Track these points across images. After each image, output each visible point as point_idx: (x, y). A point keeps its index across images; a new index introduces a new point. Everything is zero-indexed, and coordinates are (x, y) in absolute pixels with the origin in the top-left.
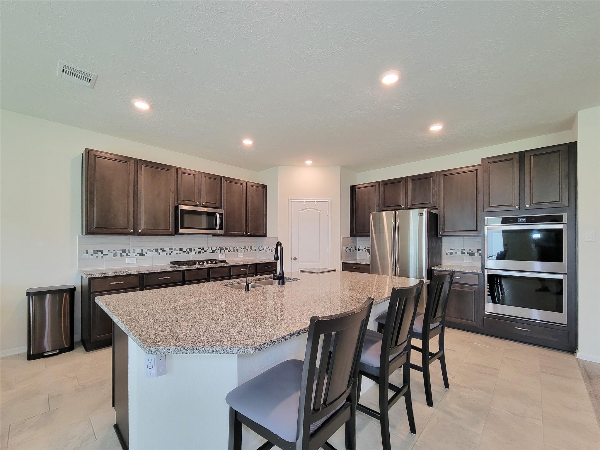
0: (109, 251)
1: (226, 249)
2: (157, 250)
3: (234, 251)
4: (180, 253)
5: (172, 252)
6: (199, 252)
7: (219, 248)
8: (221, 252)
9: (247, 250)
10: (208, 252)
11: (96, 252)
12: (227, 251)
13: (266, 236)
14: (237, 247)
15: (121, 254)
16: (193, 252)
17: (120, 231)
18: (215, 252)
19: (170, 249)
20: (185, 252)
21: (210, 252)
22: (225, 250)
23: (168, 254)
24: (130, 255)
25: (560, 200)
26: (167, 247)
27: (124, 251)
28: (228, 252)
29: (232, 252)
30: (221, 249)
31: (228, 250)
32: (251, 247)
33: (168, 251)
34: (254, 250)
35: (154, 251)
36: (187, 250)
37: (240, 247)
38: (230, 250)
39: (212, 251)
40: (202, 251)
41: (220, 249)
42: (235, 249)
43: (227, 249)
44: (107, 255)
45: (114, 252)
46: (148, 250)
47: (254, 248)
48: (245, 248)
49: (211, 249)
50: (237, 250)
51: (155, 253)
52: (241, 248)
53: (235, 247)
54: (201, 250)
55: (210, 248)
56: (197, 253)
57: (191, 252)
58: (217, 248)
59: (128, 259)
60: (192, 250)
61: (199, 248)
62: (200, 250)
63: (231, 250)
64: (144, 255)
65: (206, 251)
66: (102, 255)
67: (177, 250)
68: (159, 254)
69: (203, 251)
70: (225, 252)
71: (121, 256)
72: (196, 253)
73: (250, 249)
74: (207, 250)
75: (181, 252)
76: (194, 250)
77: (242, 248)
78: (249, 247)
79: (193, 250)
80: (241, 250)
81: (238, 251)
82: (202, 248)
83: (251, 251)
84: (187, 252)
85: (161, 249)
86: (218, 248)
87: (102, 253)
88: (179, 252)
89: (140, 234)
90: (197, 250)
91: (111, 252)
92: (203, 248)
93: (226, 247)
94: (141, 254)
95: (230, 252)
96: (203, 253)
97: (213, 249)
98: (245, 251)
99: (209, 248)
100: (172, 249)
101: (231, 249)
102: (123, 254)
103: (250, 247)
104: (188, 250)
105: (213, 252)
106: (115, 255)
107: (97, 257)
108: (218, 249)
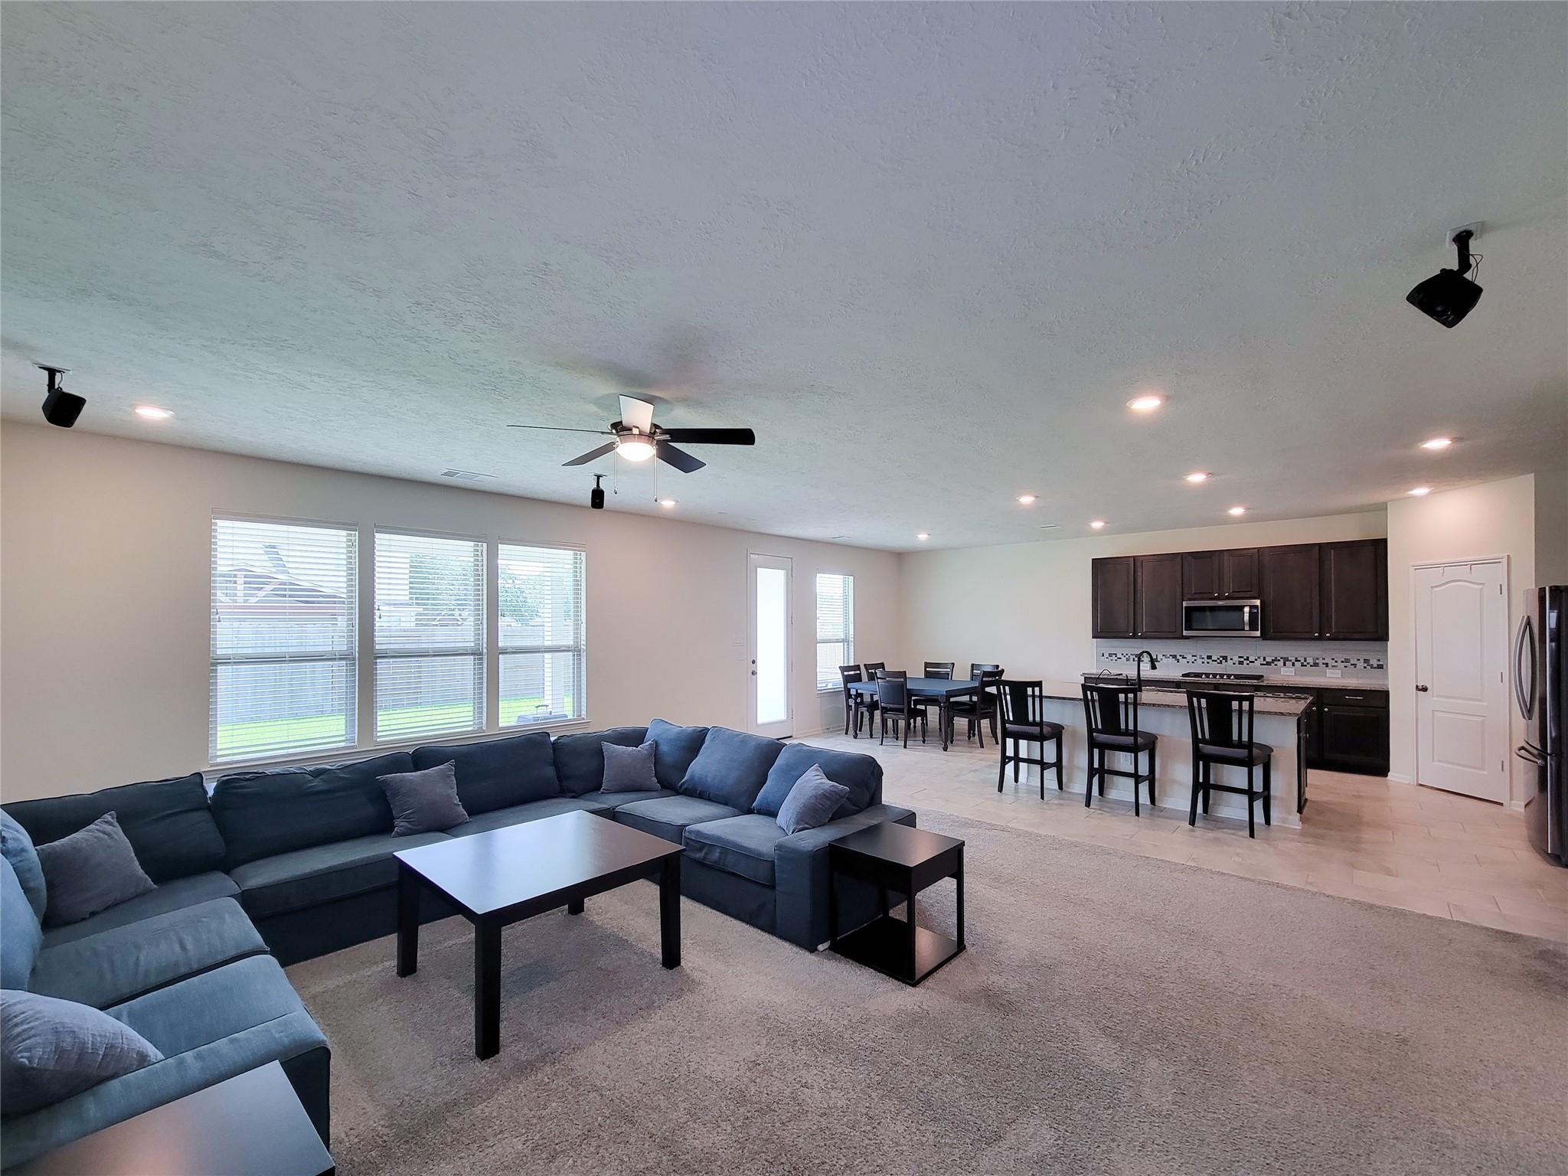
0: (1123, 654)
1: (1297, 660)
2: (1174, 657)
3: (1316, 665)
4: (1208, 663)
5: (1195, 660)
6: (1241, 663)
8: (1285, 665)
9: (1352, 665)
10: (1257, 663)
11: (1110, 655)
12: (1298, 664)
13: (1385, 640)
14: (1324, 659)
15: (1135, 658)
16: (1230, 662)
17: (1121, 635)
18: (1273, 665)
19: (1193, 656)
20: (1216, 661)
21: (1261, 664)
22: (1294, 663)
23: (1191, 662)
26: (1189, 654)
28: (1302, 666)
29: (1311, 666)
30: (1286, 660)
31: (1302, 663)
32: (1366, 661)
33: (1189, 657)
35: (1172, 656)
36: (1218, 659)
37: (1333, 659)
38: (1305, 663)
39: (1265, 662)
40: (1246, 662)
41: (1282, 660)
42: (1320, 661)
43: (1299, 661)
44: (1120, 658)
45: (1127, 657)
46: (1164, 656)
47: (1374, 663)
49: (1264, 660)
51: (1171, 660)
53: (1321, 659)
55: (1262, 658)
56: (1237, 663)
57: (1226, 661)
60: (1227, 659)
61: (1240, 657)
62: (1242, 660)
63: (1308, 664)
65: (1253, 662)
66: (1116, 658)
67: (1203, 658)
68: (1178, 662)
69: (1248, 662)
73: (1361, 665)
74: (1256, 660)
75: (1208, 660)
76: (1231, 659)
77: (1339, 661)
79: (1229, 659)
80: (1336, 664)
81: (1327, 666)
82: (1245, 658)
83: (1365, 667)
84: (1219, 661)
85: (1180, 656)
87: (1115, 656)
88: (1206, 660)
89: (1141, 637)
90: (1236, 659)
92: (1248, 657)
95: (1306, 666)
97: (1269, 659)
99: (1259, 658)
100: (1196, 656)
101: (1310, 660)
103: (1362, 661)
104: (1221, 659)
105: (1268, 664)
106: (1128, 660)
107: (1112, 660)
108: (1279, 660)
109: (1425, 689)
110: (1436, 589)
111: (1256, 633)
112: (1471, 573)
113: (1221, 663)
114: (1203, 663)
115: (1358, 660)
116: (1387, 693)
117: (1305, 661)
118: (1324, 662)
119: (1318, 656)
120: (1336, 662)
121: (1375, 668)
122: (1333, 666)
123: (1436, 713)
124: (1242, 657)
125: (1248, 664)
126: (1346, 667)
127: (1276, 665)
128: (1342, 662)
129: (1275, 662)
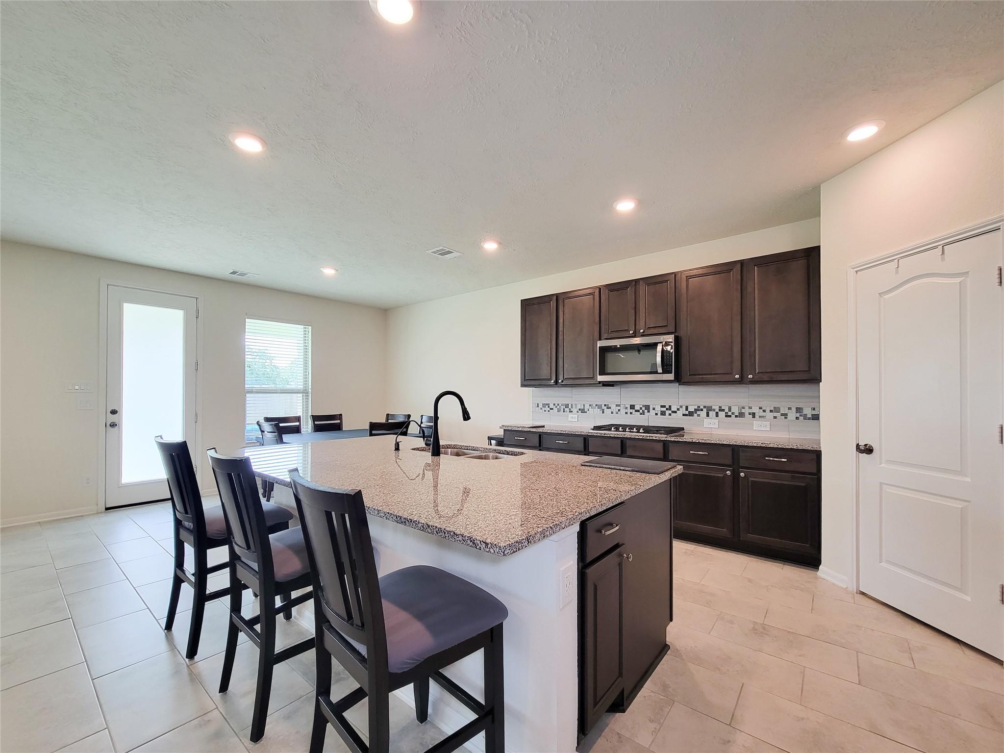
0: (554, 405)
1: (721, 410)
2: (599, 407)
3: (741, 415)
4: (631, 413)
5: (619, 410)
6: (663, 413)
7: (705, 407)
8: (708, 415)
9: (782, 415)
10: (680, 413)
11: (544, 405)
12: (722, 414)
14: (750, 408)
15: (564, 409)
16: (652, 412)
17: (544, 382)
18: (695, 415)
19: (617, 405)
20: (638, 411)
21: (684, 415)
22: (717, 413)
23: (615, 413)
24: (572, 412)
26: (614, 403)
27: (567, 406)
28: (726, 416)
29: (736, 416)
30: (709, 409)
31: (727, 413)
33: (614, 408)
35: (597, 407)
36: (641, 408)
37: (760, 408)
38: (730, 413)
39: (687, 413)
40: (668, 412)
41: (705, 410)
42: (746, 411)
43: (723, 410)
44: (552, 409)
45: (558, 407)
46: (590, 405)
47: (808, 412)
48: (776, 410)
49: (687, 409)
50: (750, 414)
51: (597, 410)
53: (747, 408)
54: (667, 409)
55: (684, 408)
56: (659, 414)
57: (649, 412)
58: (699, 407)
59: (570, 415)
60: (649, 409)
61: (662, 406)
62: (664, 409)
63: (733, 414)
64: (586, 412)
65: (675, 412)
66: (549, 409)
67: (626, 408)
68: (603, 412)
69: (670, 412)
70: (717, 416)
71: (564, 412)
72: (656, 414)
73: (792, 415)
74: (678, 409)
75: (631, 411)
76: (654, 409)
77: (768, 411)
79: (651, 408)
80: (764, 414)
81: (754, 416)
82: (668, 407)
83: (797, 418)
84: (641, 411)
85: (605, 405)
86: (702, 407)
87: (549, 407)
88: (629, 411)
90: (659, 409)
91: (556, 407)
92: (670, 406)
93: (720, 407)
94: (583, 411)
95: (730, 416)
97: (691, 409)
99: (681, 407)
100: (619, 406)
101: (735, 410)
102: (566, 409)
103: (794, 410)
104: (644, 409)
105: (691, 414)
106: (559, 410)
107: (545, 411)
108: (702, 410)
109: (869, 450)
111: (671, 377)
112: (943, 259)
113: (643, 413)
114: (626, 413)
115: (790, 409)
116: (818, 454)
117: (730, 410)
118: (751, 411)
119: (743, 405)
120: (764, 411)
121: (809, 419)
122: (760, 417)
123: (884, 486)
124: (664, 406)
125: (670, 415)
126: (775, 417)
127: (699, 415)
128: (771, 411)
129: (698, 412)
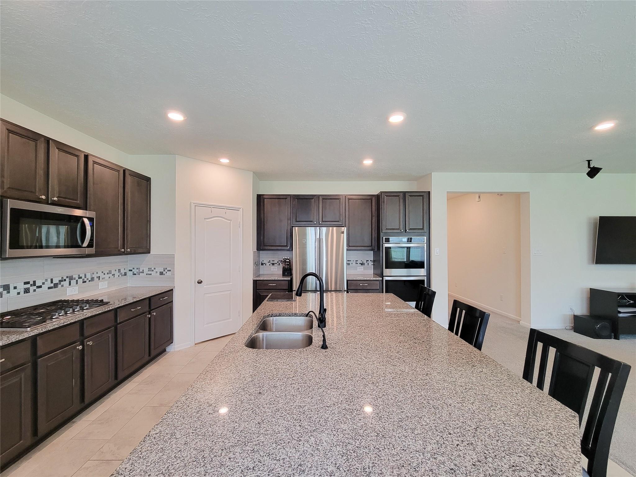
1: (80, 278)
3: (92, 279)
6: (27, 291)
7: (67, 277)
8: (70, 284)
9: (113, 275)
10: (45, 287)
12: (80, 281)
13: (149, 253)
14: (97, 273)
16: (13, 292)
18: (60, 286)
21: (49, 288)
22: (77, 281)
25: (423, 226)
28: (83, 282)
29: (89, 281)
30: (71, 278)
31: (83, 279)
32: (119, 270)
34: (123, 274)
37: (102, 272)
38: (85, 280)
39: (52, 285)
40: (32, 289)
41: (68, 280)
42: (95, 276)
43: (81, 278)
47: (123, 271)
48: (110, 272)
49: (52, 282)
50: (97, 278)
52: (104, 274)
53: (95, 273)
54: (31, 285)
55: (49, 281)
56: (22, 293)
57: (9, 292)
58: (63, 278)
60: (9, 289)
61: (26, 283)
62: (28, 286)
63: (87, 279)
65: (40, 287)
69: (35, 288)
70: (77, 283)
72: (18, 293)
73: (117, 274)
74: (43, 283)
76: (15, 288)
77: (106, 274)
78: (116, 270)
79: (11, 288)
80: (104, 276)
81: (99, 279)
82: (32, 283)
83: (119, 276)
86: (65, 278)
90: (21, 287)
92: (34, 282)
93: (79, 275)
95: (85, 282)
96: (35, 290)
97: (56, 281)
98: (109, 277)
99: (46, 280)
101: (89, 276)
105: (56, 286)
108: (65, 280)
109: (200, 282)
110: (207, 220)
111: (92, 250)
117: (85, 277)
118: (97, 276)
119: (93, 271)
122: (102, 279)
124: (28, 283)
127: (63, 286)
128: (108, 273)
129: (62, 283)
